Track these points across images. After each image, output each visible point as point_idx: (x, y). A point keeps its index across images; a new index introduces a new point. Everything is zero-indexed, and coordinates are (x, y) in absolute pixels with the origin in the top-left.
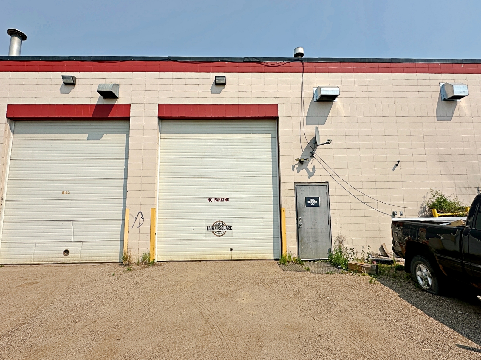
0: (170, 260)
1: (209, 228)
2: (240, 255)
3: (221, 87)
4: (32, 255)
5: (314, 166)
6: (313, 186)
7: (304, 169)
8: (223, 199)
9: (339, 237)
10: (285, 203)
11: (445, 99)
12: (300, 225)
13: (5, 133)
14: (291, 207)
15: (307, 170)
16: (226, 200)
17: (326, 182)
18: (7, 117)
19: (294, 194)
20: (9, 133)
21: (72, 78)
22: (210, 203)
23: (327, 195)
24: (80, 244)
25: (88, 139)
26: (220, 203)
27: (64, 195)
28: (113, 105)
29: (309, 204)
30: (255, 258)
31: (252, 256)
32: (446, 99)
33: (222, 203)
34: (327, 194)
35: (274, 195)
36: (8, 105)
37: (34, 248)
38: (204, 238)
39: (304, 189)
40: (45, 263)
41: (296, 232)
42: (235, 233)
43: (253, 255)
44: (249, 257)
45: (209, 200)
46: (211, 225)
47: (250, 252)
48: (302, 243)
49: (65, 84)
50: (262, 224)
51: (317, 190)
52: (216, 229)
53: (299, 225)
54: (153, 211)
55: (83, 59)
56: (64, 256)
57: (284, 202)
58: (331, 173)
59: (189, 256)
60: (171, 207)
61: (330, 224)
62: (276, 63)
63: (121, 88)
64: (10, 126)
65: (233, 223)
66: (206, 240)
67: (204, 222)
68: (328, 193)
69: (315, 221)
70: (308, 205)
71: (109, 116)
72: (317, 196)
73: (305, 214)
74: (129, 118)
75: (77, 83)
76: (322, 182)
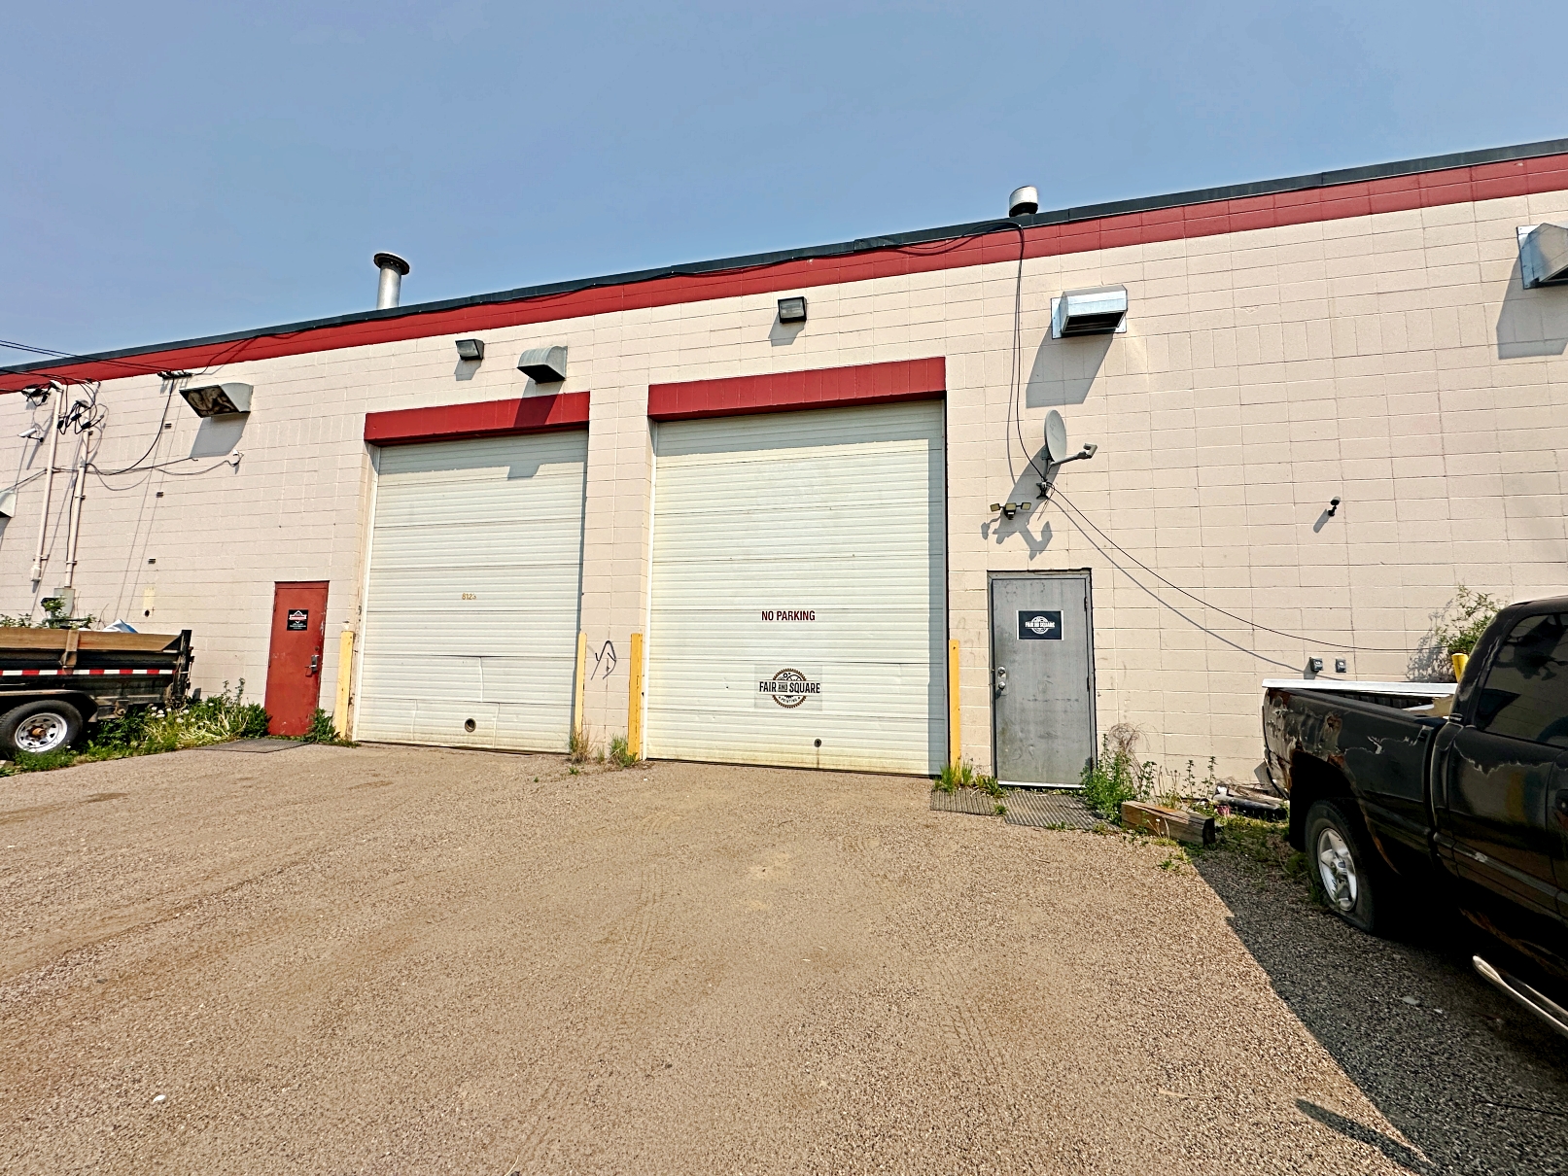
0: (676, 758)
1: (765, 687)
2: (841, 758)
3: (795, 326)
4: (412, 727)
5: (1048, 523)
6: (1043, 581)
7: (1017, 533)
8: (799, 615)
9: (1119, 728)
10: (961, 626)
11: (1537, 279)
12: (1002, 689)
13: (363, 473)
14: (976, 639)
15: (1027, 535)
16: (807, 616)
17: (1083, 569)
18: (365, 440)
19: (985, 604)
20: (371, 473)
21: (474, 346)
22: (767, 623)
23: (1087, 606)
24: (495, 708)
25: (509, 478)
26: (791, 623)
27: (466, 601)
28: (555, 396)
29: (1029, 630)
30: (878, 770)
31: (870, 762)
32: (1541, 280)
33: (797, 623)
34: (1085, 602)
35: (934, 606)
36: (368, 416)
37: (414, 712)
38: (752, 710)
39: (1015, 590)
40: (433, 744)
41: (988, 708)
42: (829, 700)
43: (875, 760)
44: (864, 764)
45: (766, 616)
46: (769, 677)
47: (866, 752)
48: (1007, 737)
49: (464, 358)
50: (898, 680)
51: (1057, 591)
52: (783, 688)
53: (997, 689)
54: (637, 639)
55: (497, 300)
56: (467, 733)
57: (956, 623)
58: (1100, 542)
59: (718, 751)
60: (677, 632)
61: (1092, 690)
62: (943, 243)
63: (571, 356)
64: (373, 458)
65: (823, 676)
66: (756, 715)
67: (753, 670)
68: (1088, 600)
69: (1046, 678)
70: (1026, 633)
71: (548, 423)
72: (1056, 609)
73: (1017, 658)
74: (587, 423)
75: (486, 354)
76: (1070, 570)
